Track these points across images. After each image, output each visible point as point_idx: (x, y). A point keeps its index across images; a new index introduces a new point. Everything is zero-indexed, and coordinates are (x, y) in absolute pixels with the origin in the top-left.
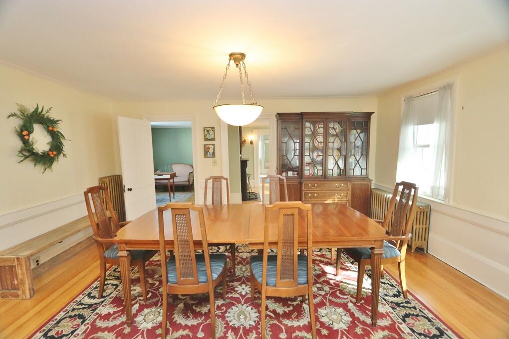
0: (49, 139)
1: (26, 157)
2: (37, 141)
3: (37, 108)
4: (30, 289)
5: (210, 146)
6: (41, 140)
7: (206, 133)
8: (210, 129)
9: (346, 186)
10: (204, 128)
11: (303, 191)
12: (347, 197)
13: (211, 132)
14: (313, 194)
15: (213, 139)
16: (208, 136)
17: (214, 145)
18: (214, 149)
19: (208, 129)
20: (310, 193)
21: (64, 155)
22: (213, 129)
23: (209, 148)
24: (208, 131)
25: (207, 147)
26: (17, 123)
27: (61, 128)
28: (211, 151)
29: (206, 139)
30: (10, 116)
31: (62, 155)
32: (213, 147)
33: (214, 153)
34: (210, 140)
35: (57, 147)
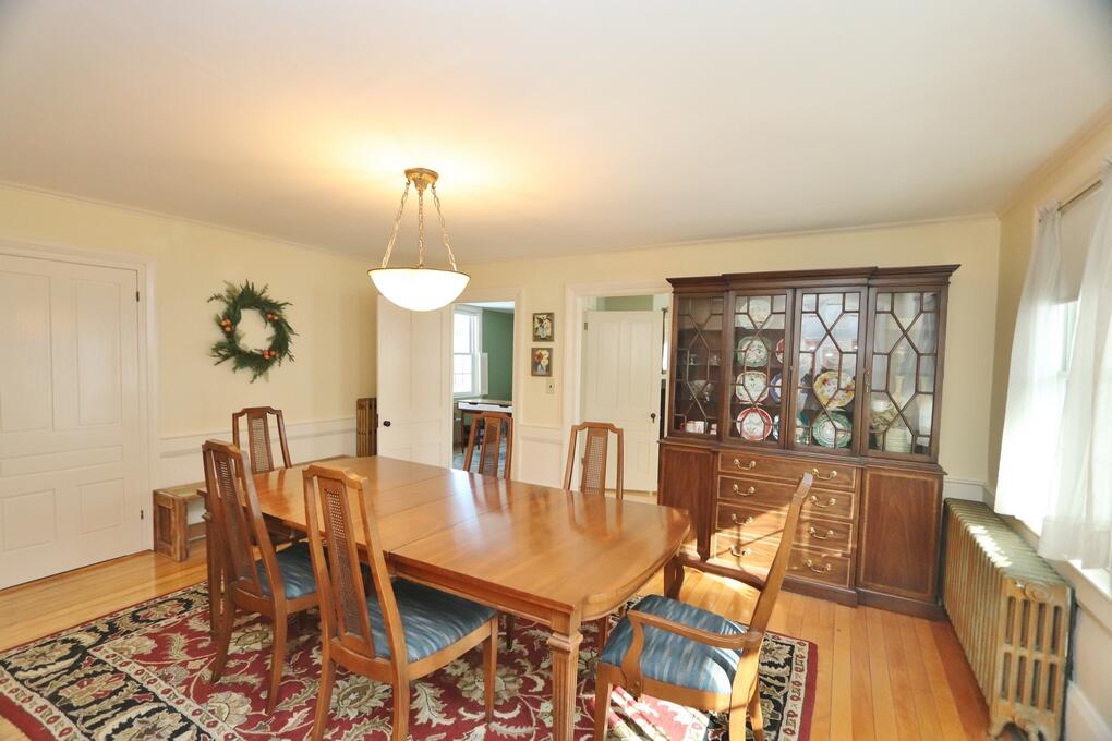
0: (270, 331)
1: (226, 358)
2: (244, 334)
3: (247, 286)
4: (181, 549)
5: (544, 352)
6: (254, 333)
7: (537, 325)
8: (545, 316)
9: (846, 477)
10: (535, 314)
11: (719, 473)
12: (847, 509)
13: (547, 323)
14: (744, 486)
15: (550, 338)
16: (540, 332)
17: (550, 350)
18: (549, 359)
19: (541, 317)
20: (737, 482)
21: (291, 357)
22: (550, 316)
23: (540, 357)
24: (541, 321)
25: (538, 353)
26: (220, 308)
27: (289, 315)
28: (544, 362)
29: (537, 338)
30: (212, 299)
31: (286, 357)
32: (548, 353)
33: (549, 368)
34: (544, 339)
35: (280, 345)
